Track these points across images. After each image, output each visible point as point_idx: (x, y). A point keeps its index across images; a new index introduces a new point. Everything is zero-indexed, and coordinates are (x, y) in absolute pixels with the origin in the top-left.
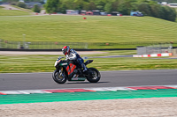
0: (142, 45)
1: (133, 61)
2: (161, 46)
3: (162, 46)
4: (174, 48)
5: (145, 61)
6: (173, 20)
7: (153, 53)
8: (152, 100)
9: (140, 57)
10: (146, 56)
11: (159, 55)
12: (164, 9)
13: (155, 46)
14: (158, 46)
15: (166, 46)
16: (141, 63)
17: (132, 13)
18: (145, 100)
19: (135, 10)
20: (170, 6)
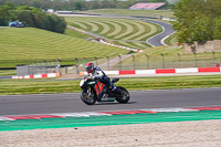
0: (22, 64)
1: (11, 84)
2: (47, 65)
3: (49, 64)
4: (62, 66)
5: (27, 83)
6: (62, 32)
7: (36, 73)
8: (34, 132)
9: (20, 78)
10: (27, 77)
11: (44, 76)
12: (50, 18)
13: (39, 64)
14: (44, 64)
15: (53, 64)
16: (21, 86)
17: (11, 23)
18: (27, 132)
19: (13, 20)
20: (58, 14)
